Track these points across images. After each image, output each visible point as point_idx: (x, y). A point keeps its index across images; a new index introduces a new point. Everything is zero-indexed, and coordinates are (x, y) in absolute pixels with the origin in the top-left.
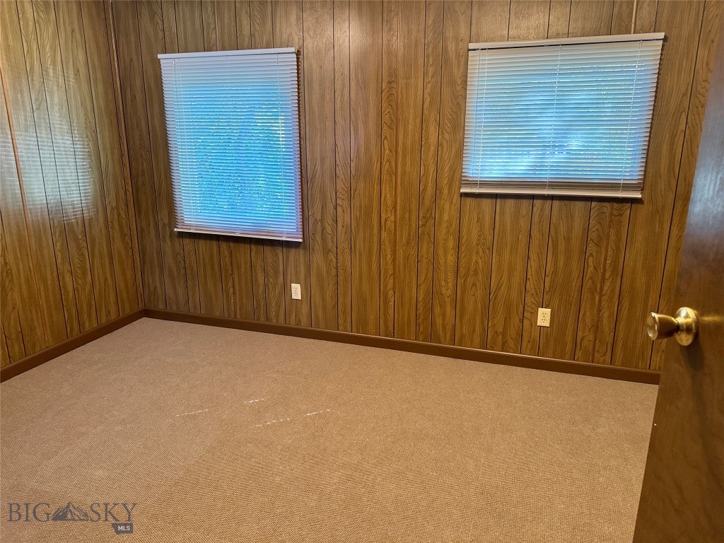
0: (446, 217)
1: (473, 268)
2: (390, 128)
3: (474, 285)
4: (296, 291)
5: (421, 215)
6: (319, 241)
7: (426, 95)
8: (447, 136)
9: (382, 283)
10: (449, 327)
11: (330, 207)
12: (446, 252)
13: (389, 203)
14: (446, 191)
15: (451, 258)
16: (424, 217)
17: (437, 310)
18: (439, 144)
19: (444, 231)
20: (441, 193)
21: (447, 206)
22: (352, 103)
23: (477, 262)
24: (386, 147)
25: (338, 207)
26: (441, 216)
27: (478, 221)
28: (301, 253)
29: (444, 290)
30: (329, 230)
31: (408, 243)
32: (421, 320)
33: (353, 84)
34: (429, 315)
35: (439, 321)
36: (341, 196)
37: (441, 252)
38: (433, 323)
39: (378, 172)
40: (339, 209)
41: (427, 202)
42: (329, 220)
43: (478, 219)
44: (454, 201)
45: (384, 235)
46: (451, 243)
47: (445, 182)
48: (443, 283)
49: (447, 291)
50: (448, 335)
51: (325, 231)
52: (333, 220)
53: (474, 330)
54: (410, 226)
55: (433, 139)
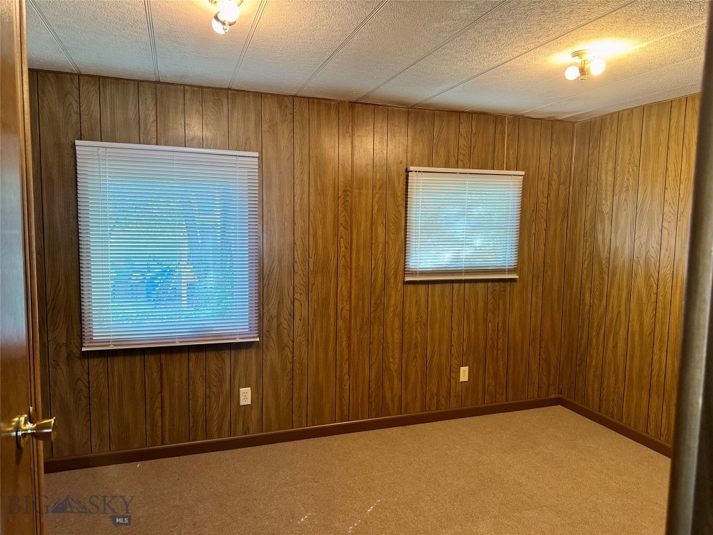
0: (393, 302)
1: (413, 342)
2: (345, 228)
3: (415, 357)
4: (246, 396)
5: (372, 302)
6: (274, 337)
7: (375, 203)
8: (391, 236)
9: (338, 370)
10: (396, 399)
11: (288, 302)
12: (393, 332)
13: (345, 293)
14: (392, 280)
15: (397, 336)
16: (375, 304)
17: (387, 385)
18: (386, 243)
19: (391, 314)
20: (389, 282)
21: (393, 293)
22: (311, 207)
23: (416, 337)
24: (342, 244)
25: (295, 301)
26: (389, 303)
27: (416, 303)
28: (253, 353)
29: (392, 365)
30: (285, 324)
31: (362, 328)
32: (373, 397)
33: (312, 190)
34: (380, 391)
35: (388, 395)
36: (299, 291)
37: (389, 333)
38: (384, 398)
39: (334, 267)
40: (297, 304)
41: (378, 290)
42: (285, 314)
43: (416, 300)
44: (399, 288)
45: (340, 323)
46: (397, 324)
47: (392, 273)
48: (391, 359)
49: (394, 367)
50: (396, 405)
51: (281, 327)
52: (290, 314)
53: (416, 397)
54: (363, 312)
55: (381, 239)
